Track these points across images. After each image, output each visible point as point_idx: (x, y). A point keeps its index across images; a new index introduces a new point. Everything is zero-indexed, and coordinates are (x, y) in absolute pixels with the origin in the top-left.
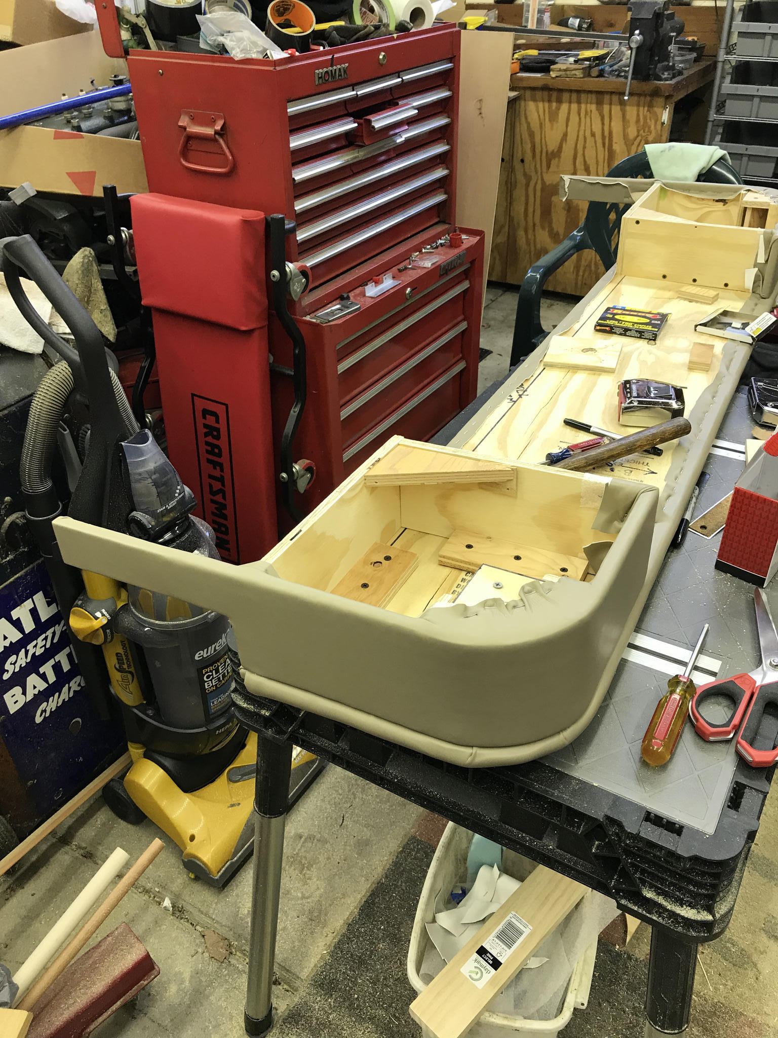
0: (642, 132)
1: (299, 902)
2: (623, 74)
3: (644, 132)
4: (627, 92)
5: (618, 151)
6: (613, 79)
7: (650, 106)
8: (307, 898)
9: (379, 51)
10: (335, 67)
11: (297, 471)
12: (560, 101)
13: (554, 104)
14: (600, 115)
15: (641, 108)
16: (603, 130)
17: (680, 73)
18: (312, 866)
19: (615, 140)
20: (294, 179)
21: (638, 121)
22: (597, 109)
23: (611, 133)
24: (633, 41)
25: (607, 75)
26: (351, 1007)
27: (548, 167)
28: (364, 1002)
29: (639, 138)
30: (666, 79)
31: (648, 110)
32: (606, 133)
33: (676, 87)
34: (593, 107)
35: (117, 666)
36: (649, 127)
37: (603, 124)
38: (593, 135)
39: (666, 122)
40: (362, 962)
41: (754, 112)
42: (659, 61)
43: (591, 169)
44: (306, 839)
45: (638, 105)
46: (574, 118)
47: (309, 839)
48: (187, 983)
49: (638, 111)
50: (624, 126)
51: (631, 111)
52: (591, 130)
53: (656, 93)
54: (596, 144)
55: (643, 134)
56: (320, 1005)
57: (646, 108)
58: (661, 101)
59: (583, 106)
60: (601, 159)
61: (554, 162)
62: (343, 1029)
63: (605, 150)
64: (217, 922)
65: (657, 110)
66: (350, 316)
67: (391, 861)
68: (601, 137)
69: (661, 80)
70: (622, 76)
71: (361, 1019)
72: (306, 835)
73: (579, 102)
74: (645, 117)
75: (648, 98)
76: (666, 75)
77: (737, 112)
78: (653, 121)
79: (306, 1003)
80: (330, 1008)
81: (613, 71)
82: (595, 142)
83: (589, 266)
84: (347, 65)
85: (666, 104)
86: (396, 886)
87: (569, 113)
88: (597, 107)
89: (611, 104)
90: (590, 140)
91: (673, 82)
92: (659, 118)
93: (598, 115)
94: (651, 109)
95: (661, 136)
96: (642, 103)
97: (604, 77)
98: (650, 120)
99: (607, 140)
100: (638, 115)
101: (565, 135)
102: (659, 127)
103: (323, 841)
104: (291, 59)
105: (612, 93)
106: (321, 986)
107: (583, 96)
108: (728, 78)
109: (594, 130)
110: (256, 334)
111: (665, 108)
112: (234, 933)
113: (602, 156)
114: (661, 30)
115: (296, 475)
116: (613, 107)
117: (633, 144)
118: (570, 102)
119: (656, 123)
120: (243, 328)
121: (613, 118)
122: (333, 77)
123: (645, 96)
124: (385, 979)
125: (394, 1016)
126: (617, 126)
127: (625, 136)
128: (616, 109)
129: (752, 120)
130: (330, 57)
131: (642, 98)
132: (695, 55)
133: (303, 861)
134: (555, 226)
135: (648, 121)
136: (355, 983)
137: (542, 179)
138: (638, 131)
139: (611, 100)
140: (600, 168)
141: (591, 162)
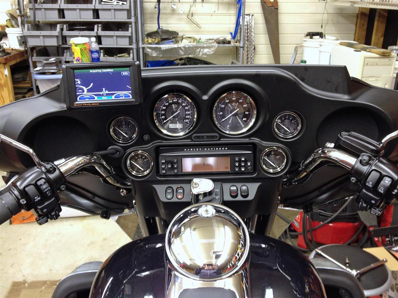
33: (8, 59)
39: (7, 75)
58: (1, 66)
65: (2, 70)
85: (5, 67)
92: (3, 73)
95: (7, 81)
102: (4, 77)
111: (5, 69)
119: (2, 76)
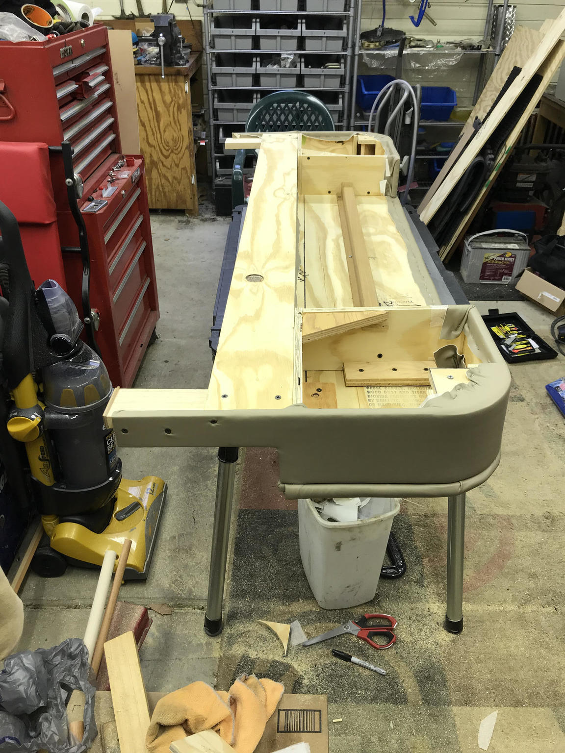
0: (174, 98)
1: (196, 567)
2: (153, 62)
3: (176, 98)
4: (163, 73)
5: (161, 111)
6: (148, 65)
7: (176, 82)
8: (200, 563)
9: (80, 38)
10: (68, 47)
11: (94, 315)
14: (145, 89)
15: (171, 84)
16: (149, 99)
17: (187, 61)
18: (191, 548)
19: (158, 105)
20: (62, 120)
21: (170, 91)
22: (142, 86)
23: (154, 101)
24: (160, 41)
25: (143, 63)
26: (260, 596)
28: (265, 591)
29: (173, 103)
30: (183, 65)
31: (175, 85)
32: (151, 100)
33: (189, 69)
35: (41, 457)
36: (179, 95)
37: (148, 95)
38: (142, 102)
39: (188, 91)
40: (251, 576)
41: (234, 84)
42: (176, 53)
43: (146, 124)
44: (179, 538)
45: (168, 82)
47: (180, 537)
48: (157, 634)
49: (169, 85)
50: (162, 96)
51: (165, 86)
52: (141, 100)
53: (178, 73)
54: (146, 108)
55: (176, 100)
56: (241, 605)
57: (174, 84)
58: (181, 78)
60: (151, 116)
62: (262, 608)
63: (152, 112)
64: (154, 598)
65: (181, 84)
66: (105, 208)
67: (236, 526)
68: (148, 103)
69: (179, 65)
70: (152, 64)
71: (269, 599)
72: (177, 535)
74: (174, 89)
75: (174, 77)
76: (181, 62)
77: (224, 84)
78: (180, 92)
79: (234, 607)
80: (249, 603)
81: (147, 60)
82: (145, 106)
83: (158, 187)
84: (71, 46)
85: (185, 80)
86: (247, 535)
88: (141, 84)
89: (150, 82)
90: (141, 107)
91: (187, 66)
92: (183, 88)
93: (143, 89)
94: (177, 83)
95: (187, 100)
96: (170, 81)
97: (142, 64)
98: (178, 91)
99: (153, 105)
100: (169, 88)
102: (184, 94)
103: (190, 534)
104: (50, 41)
105: (150, 75)
106: (238, 596)
108: (214, 64)
109: (142, 99)
110: (53, 225)
111: (185, 83)
112: (168, 598)
113: (152, 116)
114: (173, 33)
115: (94, 318)
116: (152, 83)
117: (170, 106)
119: (182, 93)
120: (47, 222)
121: (154, 91)
122: (67, 54)
123: (171, 75)
124: (269, 577)
125: (285, 589)
126: (157, 96)
127: (164, 102)
128: (154, 85)
129: (234, 88)
130: (64, 40)
131: (170, 78)
132: (190, 50)
133: (185, 548)
135: (177, 91)
136: (255, 586)
138: (172, 98)
139: (150, 79)
140: (152, 123)
141: (145, 120)
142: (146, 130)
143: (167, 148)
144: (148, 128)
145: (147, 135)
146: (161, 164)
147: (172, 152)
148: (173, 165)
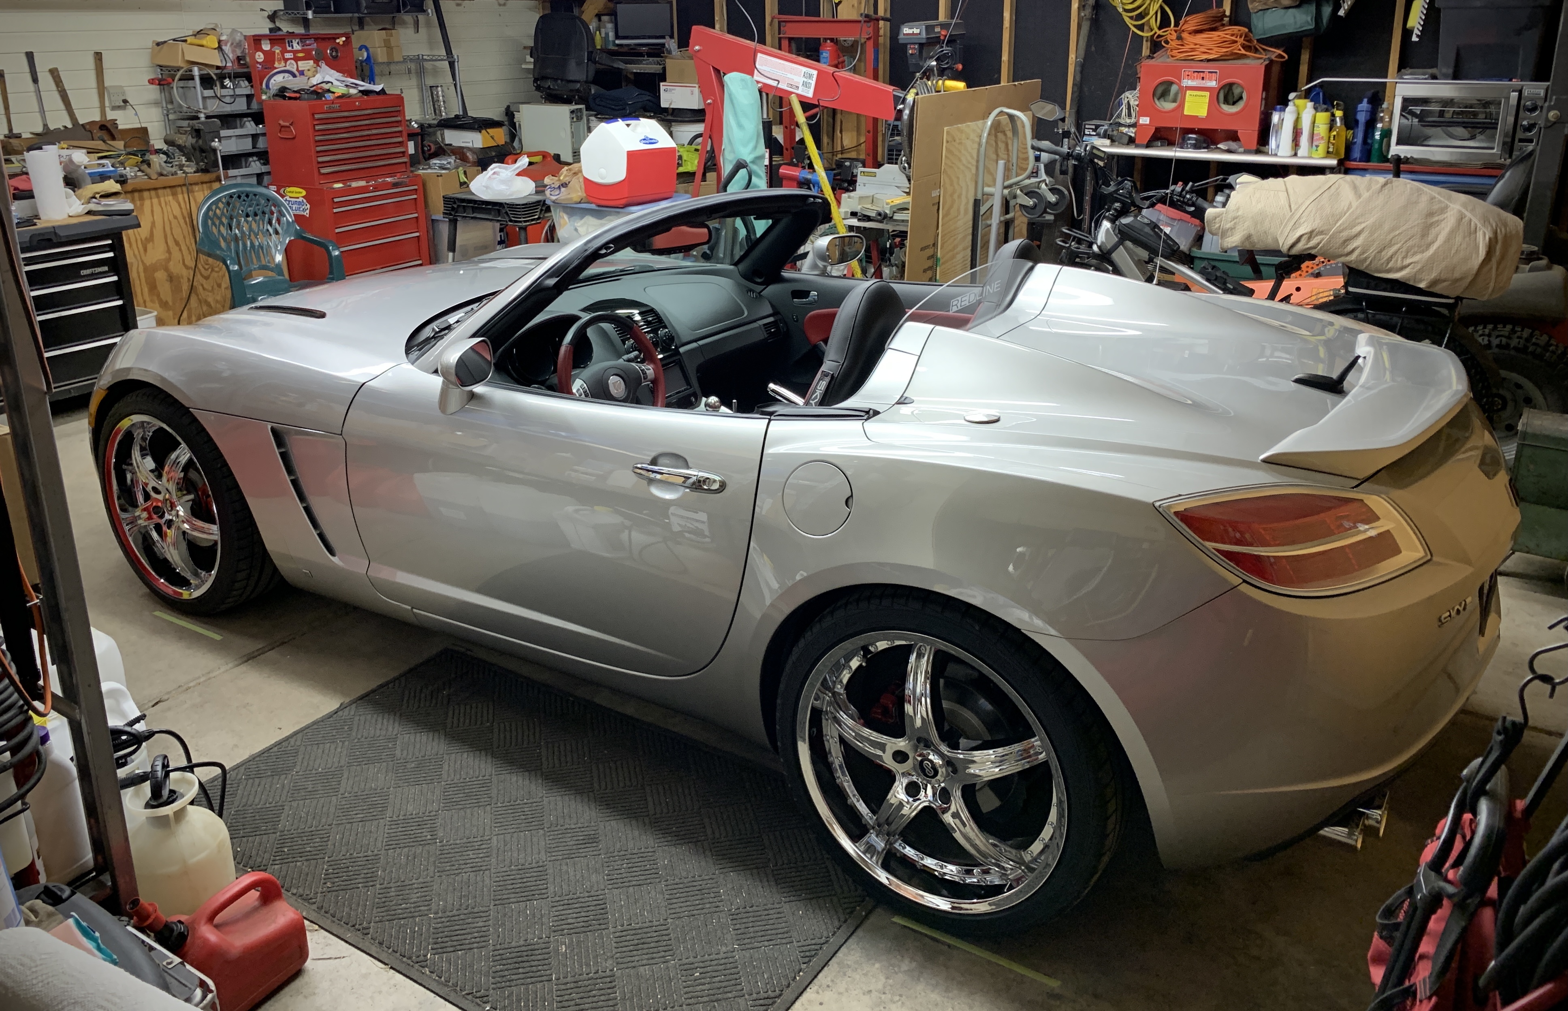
12: (142, 199)
13: (138, 203)
27: (145, 250)
34: (171, 198)
46: (157, 209)
59: (162, 199)
61: (150, 246)
73: (158, 197)
87: (152, 206)
88: (173, 197)
90: (174, 222)
93: (175, 202)
101: (153, 224)
107: (160, 192)
118: (151, 198)
134: (162, 296)
137: (142, 261)
140: (187, 240)
141: (180, 239)
142: (180, 250)
143: (207, 267)
144: (184, 248)
145: (183, 256)
146: (201, 288)
147: (213, 270)
148: (215, 286)
